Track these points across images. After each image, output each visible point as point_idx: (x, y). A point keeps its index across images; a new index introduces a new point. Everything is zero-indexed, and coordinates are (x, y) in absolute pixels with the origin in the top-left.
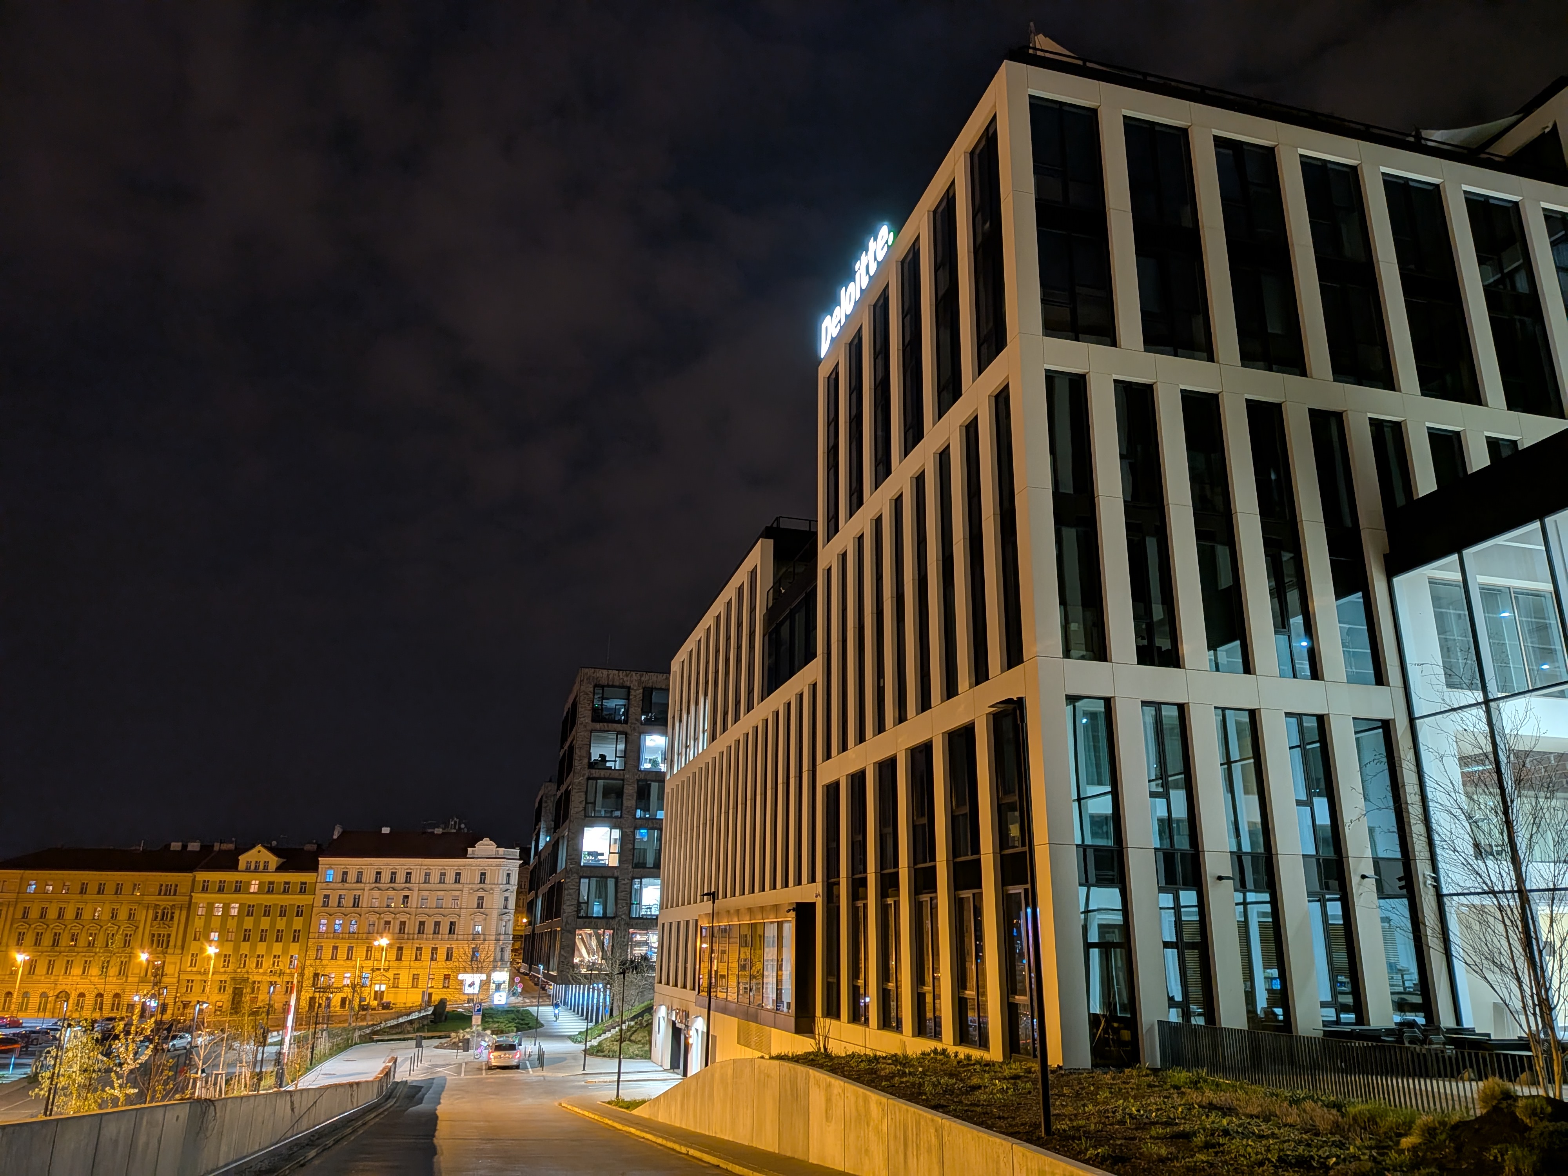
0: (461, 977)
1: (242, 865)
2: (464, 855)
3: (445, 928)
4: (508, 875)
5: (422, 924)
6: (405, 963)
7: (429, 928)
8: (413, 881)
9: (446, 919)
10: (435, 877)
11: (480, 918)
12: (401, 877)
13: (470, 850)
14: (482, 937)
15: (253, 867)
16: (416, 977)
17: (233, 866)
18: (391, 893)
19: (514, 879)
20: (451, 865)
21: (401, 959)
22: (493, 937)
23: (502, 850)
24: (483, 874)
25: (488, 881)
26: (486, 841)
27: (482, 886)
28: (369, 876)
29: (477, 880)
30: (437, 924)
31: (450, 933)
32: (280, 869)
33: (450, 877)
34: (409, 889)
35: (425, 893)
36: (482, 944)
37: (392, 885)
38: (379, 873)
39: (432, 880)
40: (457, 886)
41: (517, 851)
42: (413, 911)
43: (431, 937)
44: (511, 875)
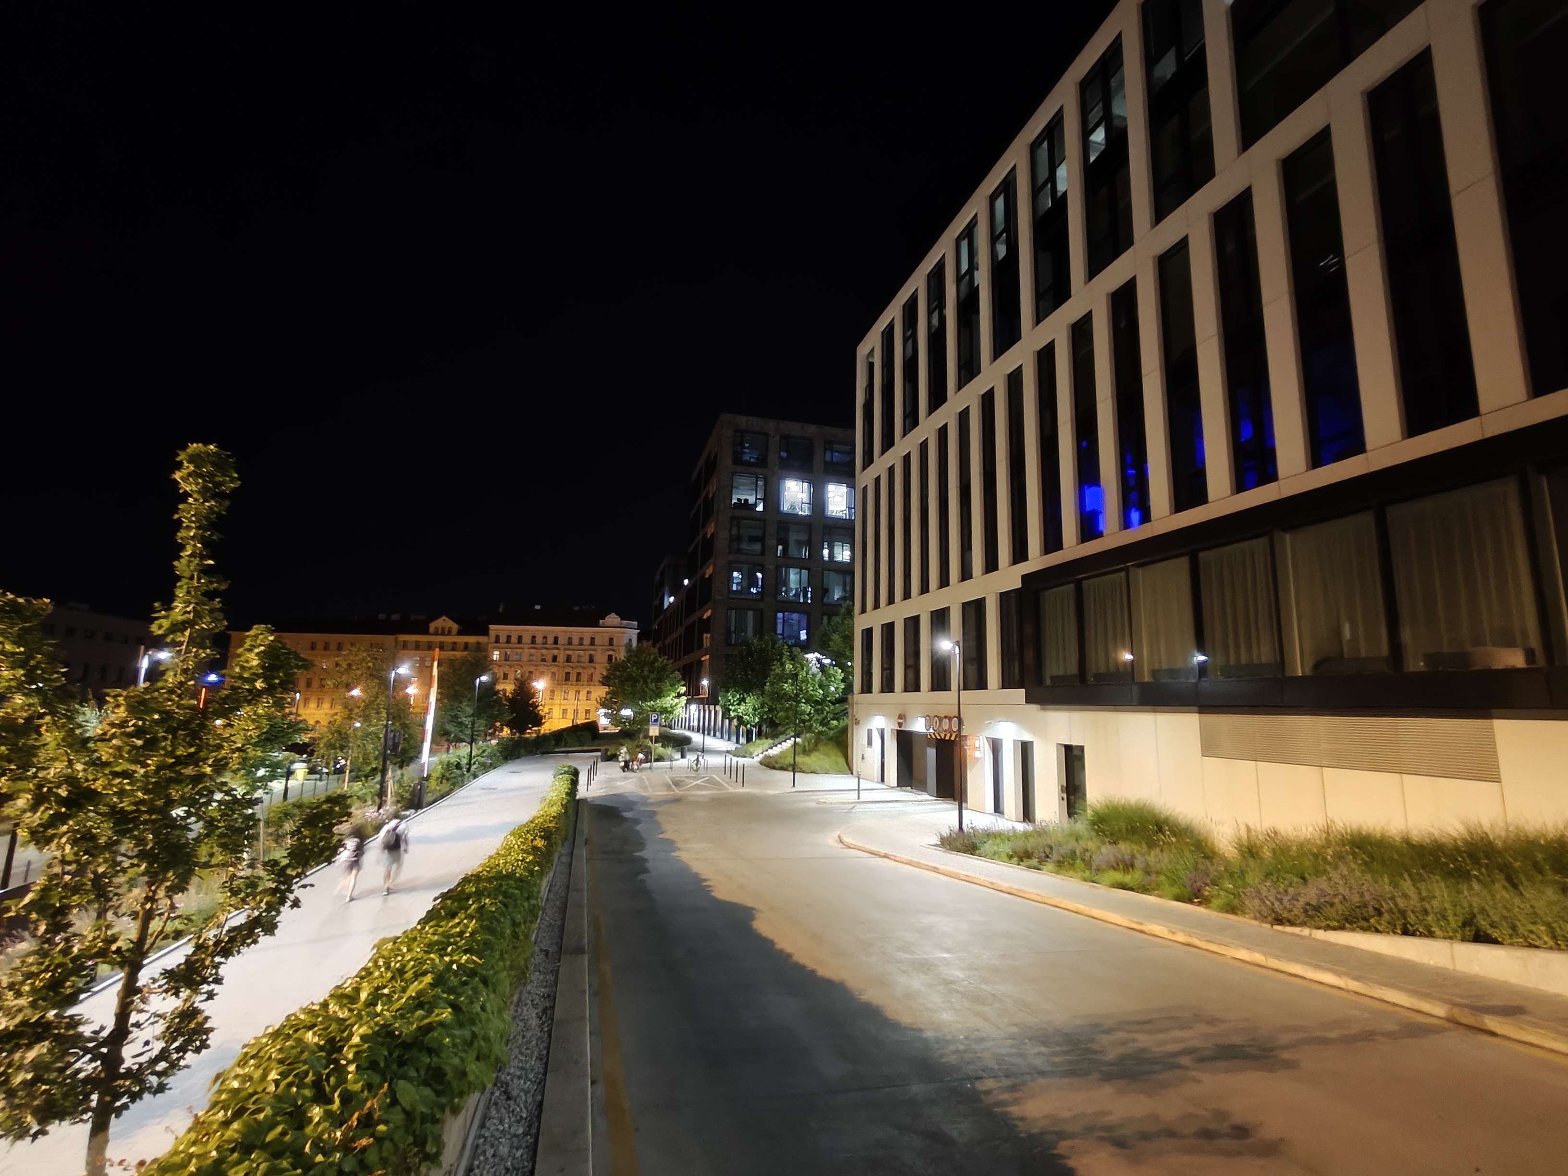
1: (432, 630)
2: (597, 625)
4: (630, 640)
5: (568, 674)
6: (557, 701)
7: (573, 676)
9: (585, 671)
10: (575, 640)
12: (550, 640)
13: (601, 621)
15: (440, 631)
16: (565, 711)
17: (425, 631)
18: (544, 651)
19: (634, 643)
20: (588, 632)
23: (624, 622)
24: (611, 640)
26: (613, 615)
27: (611, 647)
28: (527, 639)
29: (607, 643)
30: (579, 674)
32: (459, 633)
34: (557, 649)
35: (570, 652)
38: (534, 637)
39: (574, 642)
40: (592, 647)
41: (636, 623)
42: (561, 664)
43: (575, 683)
44: (632, 640)
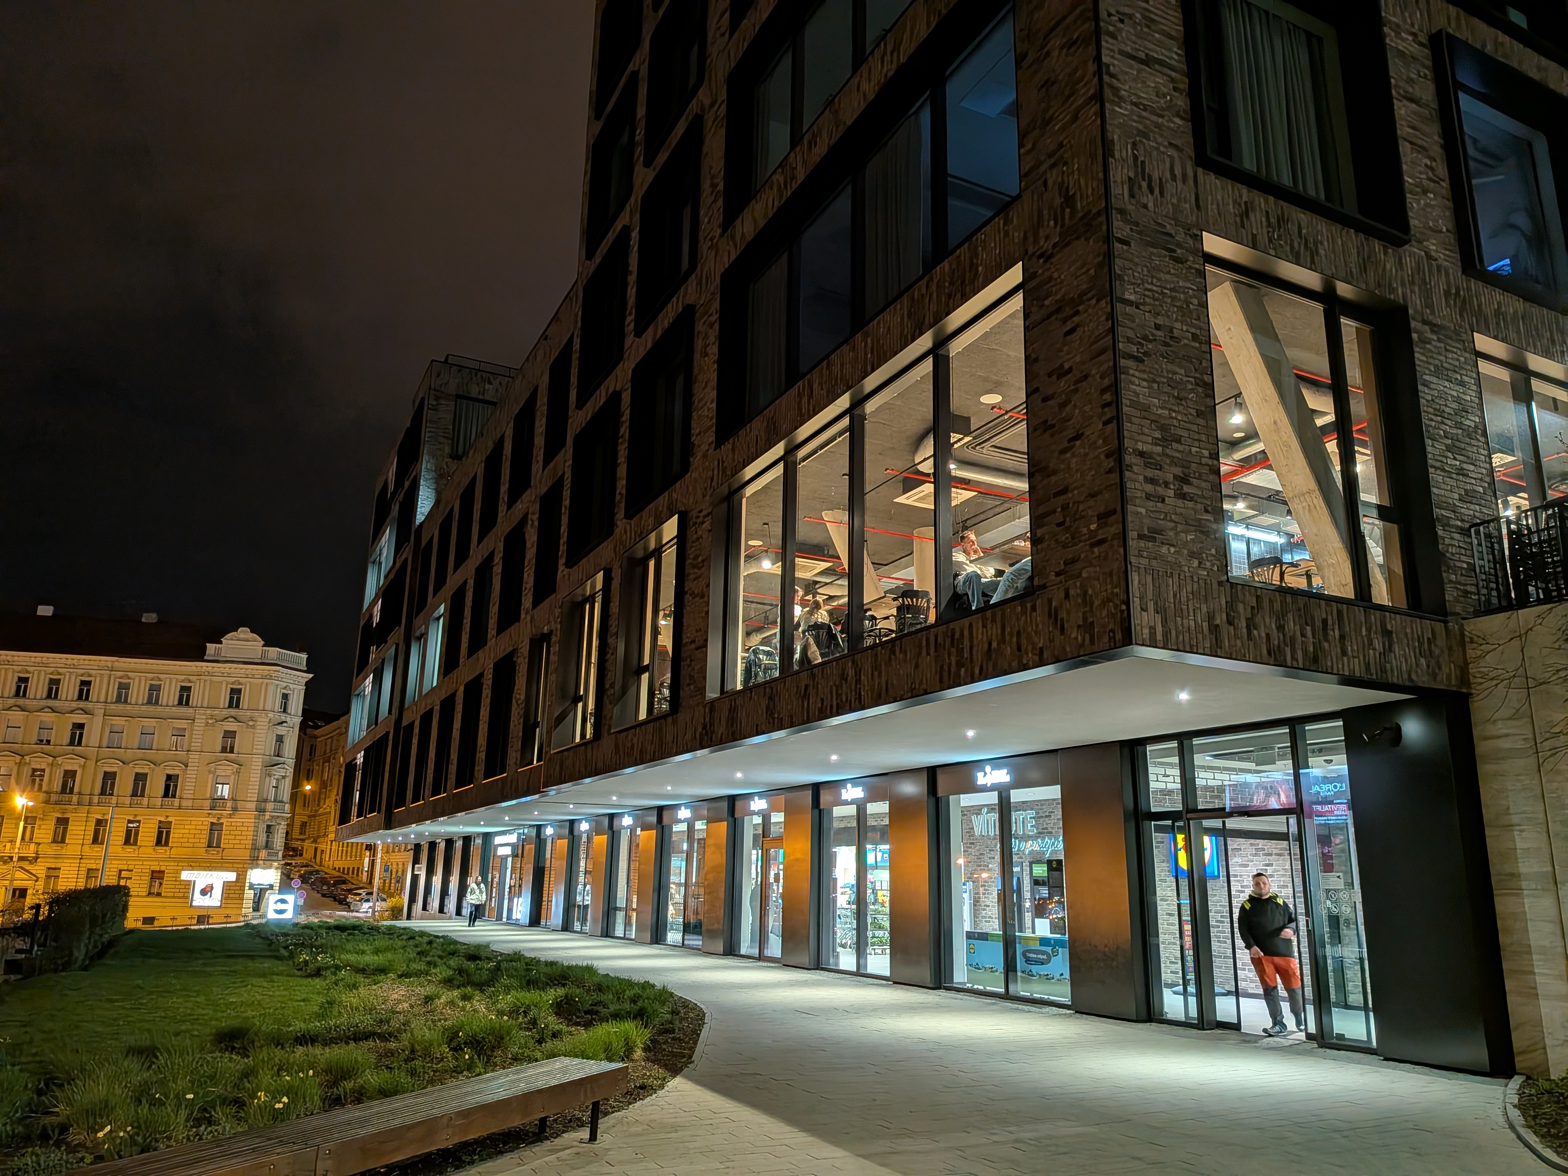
0: (185, 875)
2: (198, 655)
3: (155, 785)
4: (285, 697)
5: (109, 777)
6: (72, 848)
7: (124, 784)
8: (93, 696)
9: (157, 769)
10: (138, 692)
11: (226, 770)
12: (69, 689)
13: (211, 647)
14: (229, 804)
18: (48, 717)
19: (296, 705)
20: (171, 671)
21: (63, 841)
22: (253, 806)
23: (272, 651)
24: (236, 692)
25: (245, 702)
26: (247, 632)
27: (233, 712)
29: (224, 699)
30: (141, 778)
31: (166, 795)
33: (169, 694)
34: (86, 712)
35: (119, 721)
36: (230, 816)
37: (50, 703)
38: (23, 680)
39: (133, 697)
40: (183, 710)
41: (304, 656)
42: (92, 752)
43: (127, 800)
44: (290, 698)
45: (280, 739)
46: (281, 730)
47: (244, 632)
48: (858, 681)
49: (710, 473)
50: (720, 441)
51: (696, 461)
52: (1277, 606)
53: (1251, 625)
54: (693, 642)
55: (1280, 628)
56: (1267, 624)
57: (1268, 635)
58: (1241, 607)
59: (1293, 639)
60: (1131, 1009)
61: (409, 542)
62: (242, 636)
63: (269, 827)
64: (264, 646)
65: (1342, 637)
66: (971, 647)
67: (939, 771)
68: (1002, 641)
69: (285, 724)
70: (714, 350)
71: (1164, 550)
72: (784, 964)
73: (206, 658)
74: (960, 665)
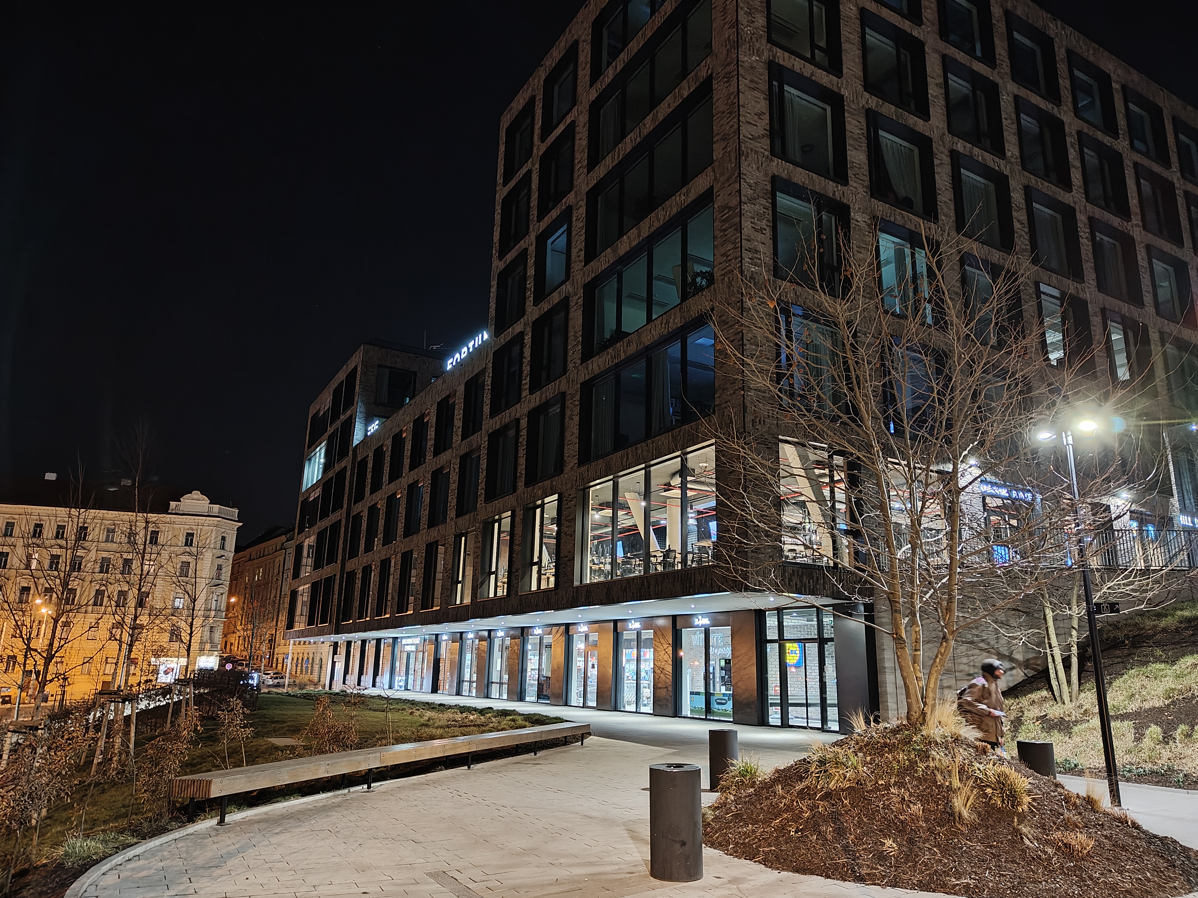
2: (165, 510)
4: (223, 538)
5: (100, 593)
7: (110, 598)
8: (89, 537)
13: (173, 504)
14: (184, 612)
18: (56, 552)
19: (231, 544)
20: (145, 520)
22: (200, 613)
23: (216, 508)
24: (190, 536)
25: (196, 542)
27: (188, 549)
28: (24, 528)
29: (182, 540)
33: (143, 537)
34: (84, 547)
35: (106, 555)
37: (58, 541)
38: (39, 526)
41: (236, 511)
42: (87, 576)
44: (227, 539)
45: (220, 568)
46: (220, 561)
47: (196, 494)
48: (649, 588)
49: (575, 478)
50: (581, 463)
51: (567, 469)
52: (800, 573)
53: (790, 580)
54: (566, 557)
55: (801, 581)
56: (795, 579)
57: (796, 584)
58: (786, 574)
59: (805, 584)
60: (756, 721)
61: (348, 456)
62: (195, 497)
63: (211, 627)
64: (210, 503)
65: (824, 583)
66: (695, 581)
67: (677, 617)
68: (706, 581)
69: (223, 558)
70: (577, 419)
71: (760, 556)
72: (598, 708)
73: (169, 511)
74: (690, 587)
